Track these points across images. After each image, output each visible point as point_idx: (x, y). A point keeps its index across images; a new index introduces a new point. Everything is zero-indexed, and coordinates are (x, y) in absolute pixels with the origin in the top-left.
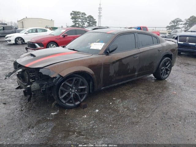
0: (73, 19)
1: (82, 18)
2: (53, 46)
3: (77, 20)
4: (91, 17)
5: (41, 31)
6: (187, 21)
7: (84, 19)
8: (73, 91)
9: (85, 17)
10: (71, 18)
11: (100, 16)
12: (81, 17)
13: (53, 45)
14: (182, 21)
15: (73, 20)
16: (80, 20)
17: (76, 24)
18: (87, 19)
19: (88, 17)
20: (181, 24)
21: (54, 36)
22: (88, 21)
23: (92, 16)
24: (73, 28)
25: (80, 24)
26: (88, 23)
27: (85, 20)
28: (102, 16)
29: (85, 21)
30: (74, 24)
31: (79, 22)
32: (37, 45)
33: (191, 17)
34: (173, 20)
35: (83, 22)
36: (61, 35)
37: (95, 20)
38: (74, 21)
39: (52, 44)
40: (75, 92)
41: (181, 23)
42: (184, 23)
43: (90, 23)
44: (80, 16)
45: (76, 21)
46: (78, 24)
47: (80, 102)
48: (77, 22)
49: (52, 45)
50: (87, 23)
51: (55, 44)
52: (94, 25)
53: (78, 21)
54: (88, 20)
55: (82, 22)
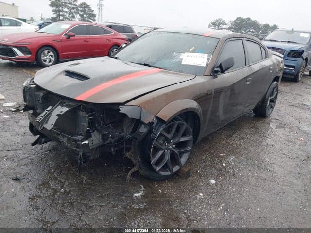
0: (52, 7)
1: (70, 6)
2: (49, 54)
3: (60, 8)
4: (85, 6)
5: (8, 24)
6: (232, 24)
7: (74, 8)
8: (170, 147)
9: (76, 5)
10: (50, 4)
11: (100, 6)
12: (69, 4)
13: (48, 52)
14: (226, 24)
15: (54, 8)
16: (66, 9)
17: (59, 15)
18: (79, 9)
19: (81, 6)
20: (225, 28)
21: (48, 35)
22: (80, 13)
23: (88, 4)
24: (82, 22)
25: (67, 16)
26: (80, 15)
27: (75, 10)
28: (103, 5)
29: (75, 12)
30: (55, 15)
31: (65, 13)
32: (16, 50)
33: (237, 19)
34: (213, 21)
35: (72, 13)
36: (62, 34)
37: (93, 11)
38: (55, 10)
39: (46, 50)
40: (173, 149)
41: (224, 26)
42: (228, 27)
43: (85, 16)
44: (66, 3)
45: (59, 11)
46: (62, 15)
47: (179, 166)
48: (61, 13)
49: (46, 52)
50: (78, 15)
51: (53, 50)
52: (92, 20)
53: (62, 11)
54: (81, 11)
55: (70, 13)
